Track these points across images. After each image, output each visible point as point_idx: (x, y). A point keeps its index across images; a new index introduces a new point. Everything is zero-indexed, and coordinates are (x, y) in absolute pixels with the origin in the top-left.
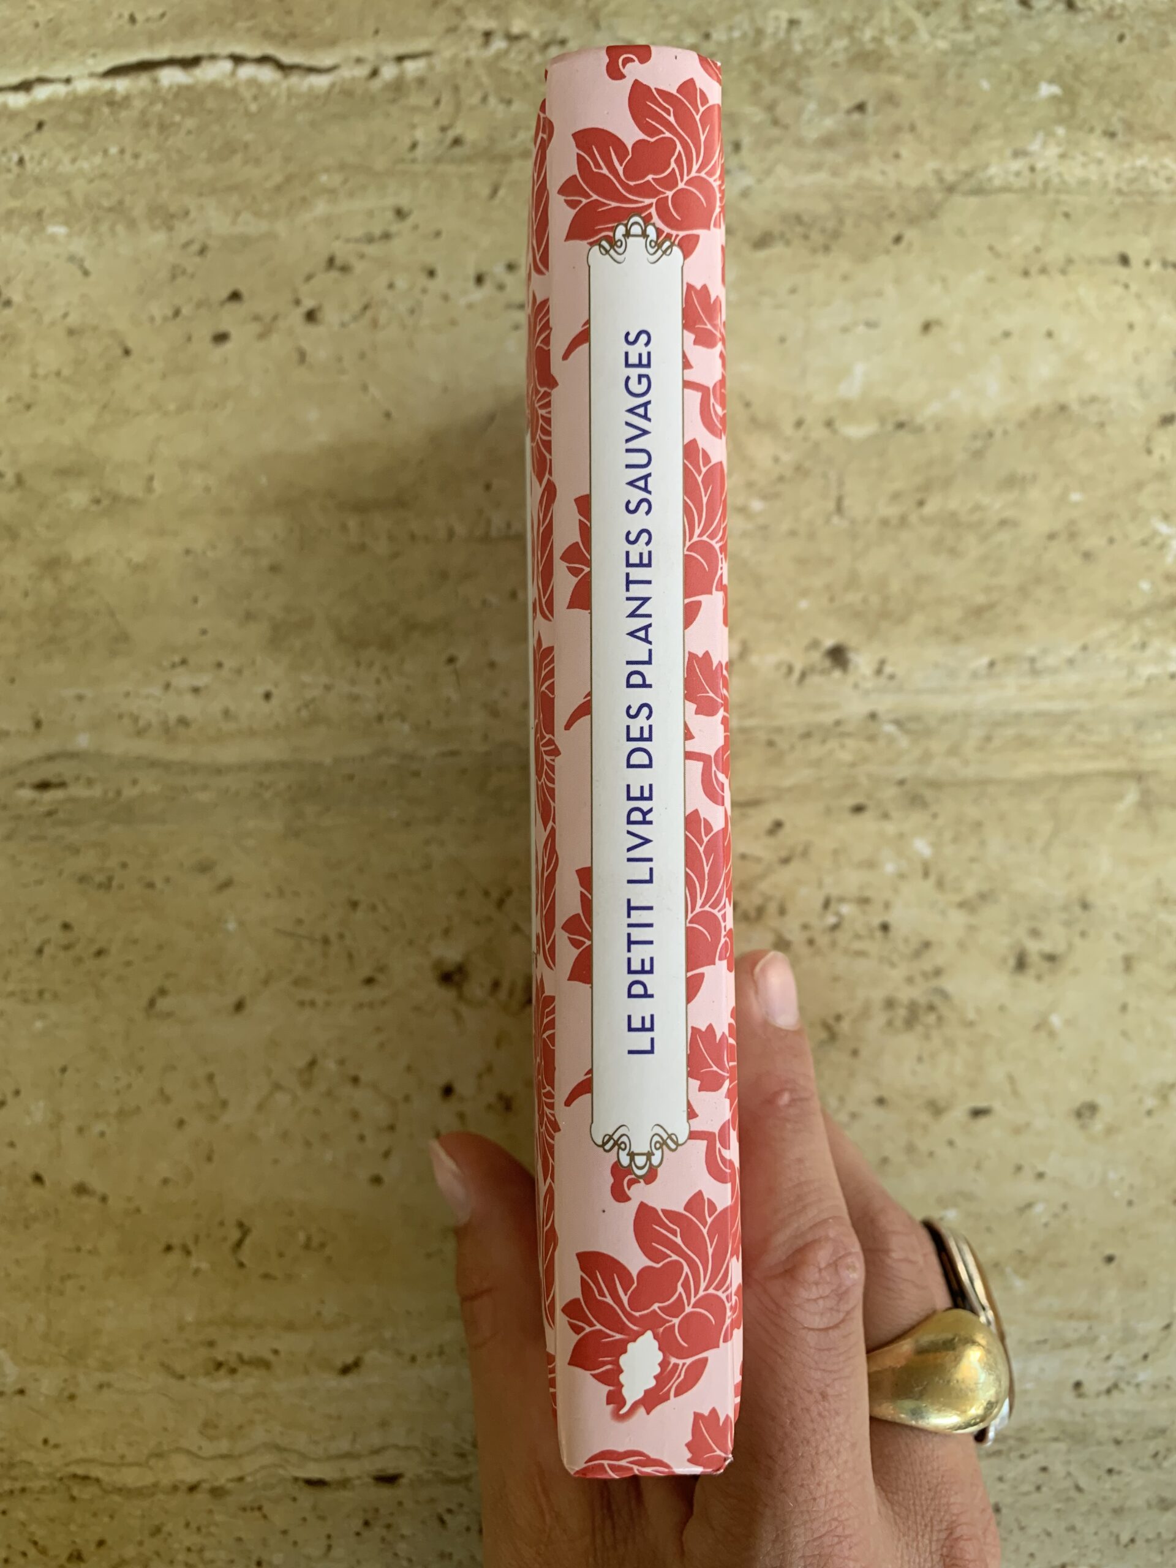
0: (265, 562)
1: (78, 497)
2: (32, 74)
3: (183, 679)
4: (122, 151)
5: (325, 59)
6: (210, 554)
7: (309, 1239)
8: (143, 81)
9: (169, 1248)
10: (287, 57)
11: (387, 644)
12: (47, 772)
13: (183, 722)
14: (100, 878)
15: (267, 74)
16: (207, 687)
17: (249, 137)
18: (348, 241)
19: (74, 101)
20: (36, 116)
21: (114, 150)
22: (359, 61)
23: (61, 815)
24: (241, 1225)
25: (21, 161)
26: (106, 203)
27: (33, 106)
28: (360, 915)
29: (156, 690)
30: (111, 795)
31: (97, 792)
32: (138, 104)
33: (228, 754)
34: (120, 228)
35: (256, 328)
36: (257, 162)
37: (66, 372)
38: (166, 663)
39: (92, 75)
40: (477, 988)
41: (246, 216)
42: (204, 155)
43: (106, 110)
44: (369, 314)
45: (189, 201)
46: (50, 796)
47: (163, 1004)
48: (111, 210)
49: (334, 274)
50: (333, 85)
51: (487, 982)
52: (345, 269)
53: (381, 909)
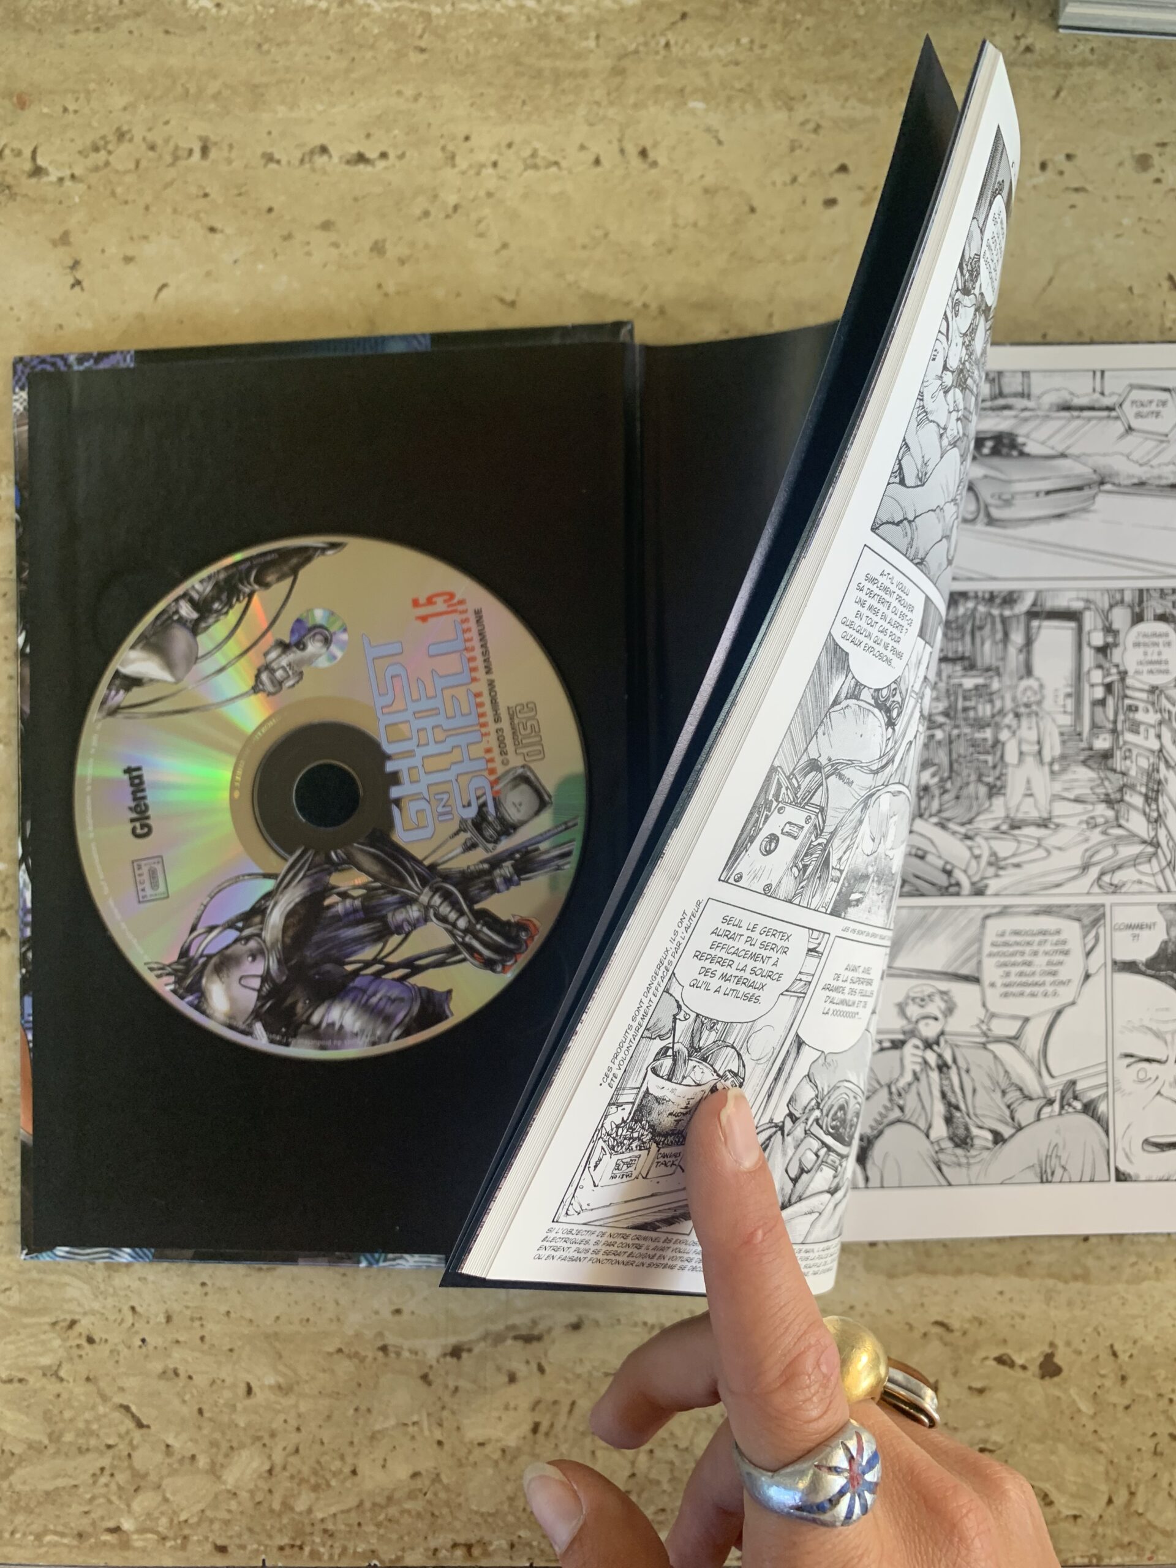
4: (752, 42)
26: (738, 85)
34: (749, 107)
41: (852, 102)
42: (820, 48)
48: (741, 90)
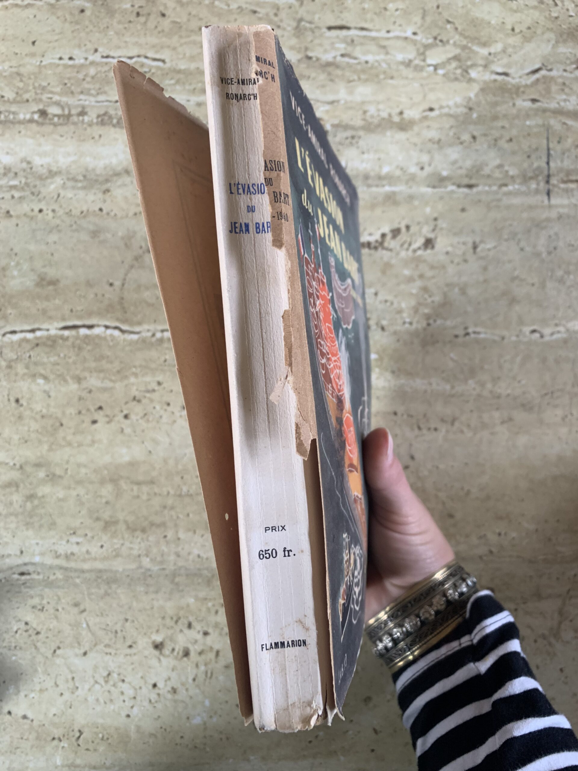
0: (104, 500)
1: (42, 474)
2: (36, 326)
3: (74, 539)
5: (137, 329)
6: (86, 496)
7: (103, 737)
8: (73, 332)
9: (54, 739)
10: (124, 327)
11: (144, 531)
12: (24, 569)
13: (72, 554)
14: (39, 607)
15: (116, 333)
16: (82, 542)
17: (109, 354)
18: (140, 391)
19: (49, 338)
20: (36, 342)
21: (62, 355)
22: (148, 331)
23: (28, 584)
24: (80, 731)
25: (30, 357)
27: (36, 338)
28: (128, 624)
29: (64, 542)
30: (46, 578)
31: (41, 577)
32: (71, 340)
33: (86, 566)
35: (107, 419)
36: (111, 362)
37: (40, 430)
38: (68, 533)
39: (56, 329)
40: (166, 651)
43: (61, 341)
44: (146, 417)
45: (87, 374)
46: (23, 578)
47: (58, 652)
49: (135, 403)
50: (139, 339)
51: (170, 649)
52: (139, 401)
53: (136, 622)
